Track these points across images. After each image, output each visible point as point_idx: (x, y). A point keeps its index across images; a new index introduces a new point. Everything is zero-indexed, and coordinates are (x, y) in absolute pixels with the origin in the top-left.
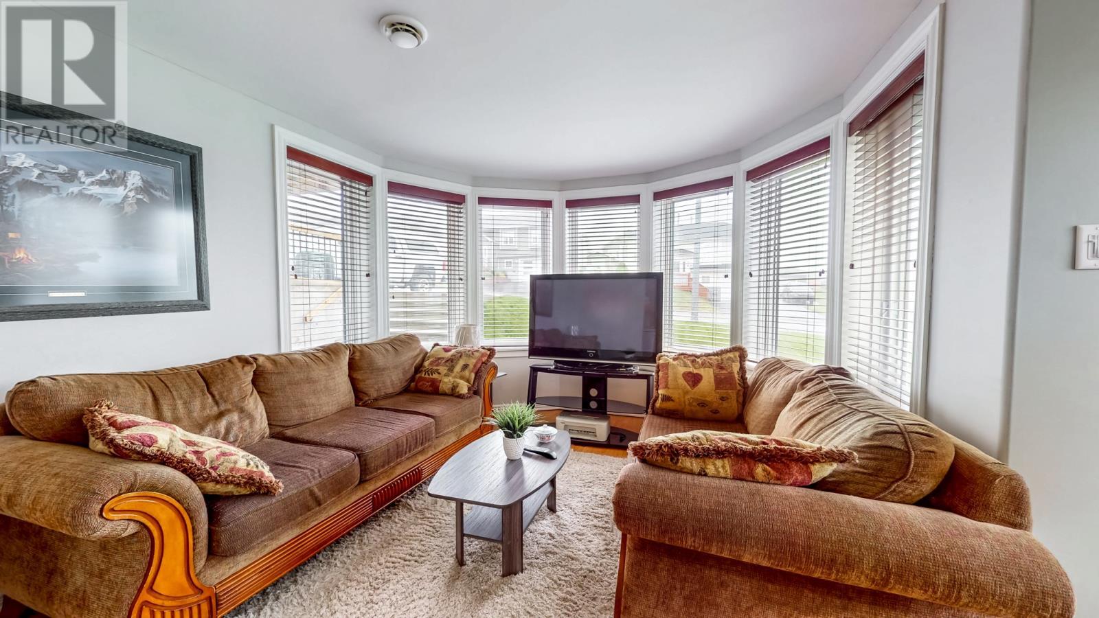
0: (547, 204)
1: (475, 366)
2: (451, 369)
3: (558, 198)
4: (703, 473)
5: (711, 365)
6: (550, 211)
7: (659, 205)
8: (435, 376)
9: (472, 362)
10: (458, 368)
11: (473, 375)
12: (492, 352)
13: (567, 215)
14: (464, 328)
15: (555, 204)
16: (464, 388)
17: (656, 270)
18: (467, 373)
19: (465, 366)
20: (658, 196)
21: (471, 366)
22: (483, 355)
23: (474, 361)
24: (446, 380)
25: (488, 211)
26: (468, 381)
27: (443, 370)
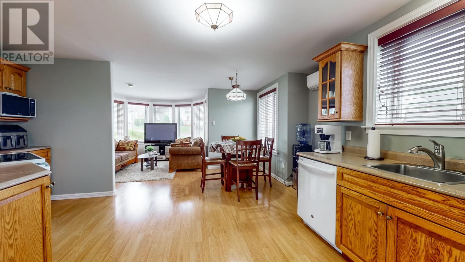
0: (148, 105)
1: (134, 144)
2: (128, 145)
3: (151, 104)
4: (178, 146)
5: (185, 140)
6: (148, 106)
7: (177, 108)
8: (124, 146)
9: (133, 143)
10: (130, 145)
11: (134, 146)
12: (137, 141)
13: (153, 108)
14: (127, 137)
15: (149, 105)
16: (132, 149)
17: (176, 123)
18: (132, 146)
19: (131, 144)
20: (176, 106)
21: (133, 144)
22: (135, 142)
23: (134, 143)
24: (127, 147)
25: (129, 106)
26: (132, 147)
27: (126, 145)
